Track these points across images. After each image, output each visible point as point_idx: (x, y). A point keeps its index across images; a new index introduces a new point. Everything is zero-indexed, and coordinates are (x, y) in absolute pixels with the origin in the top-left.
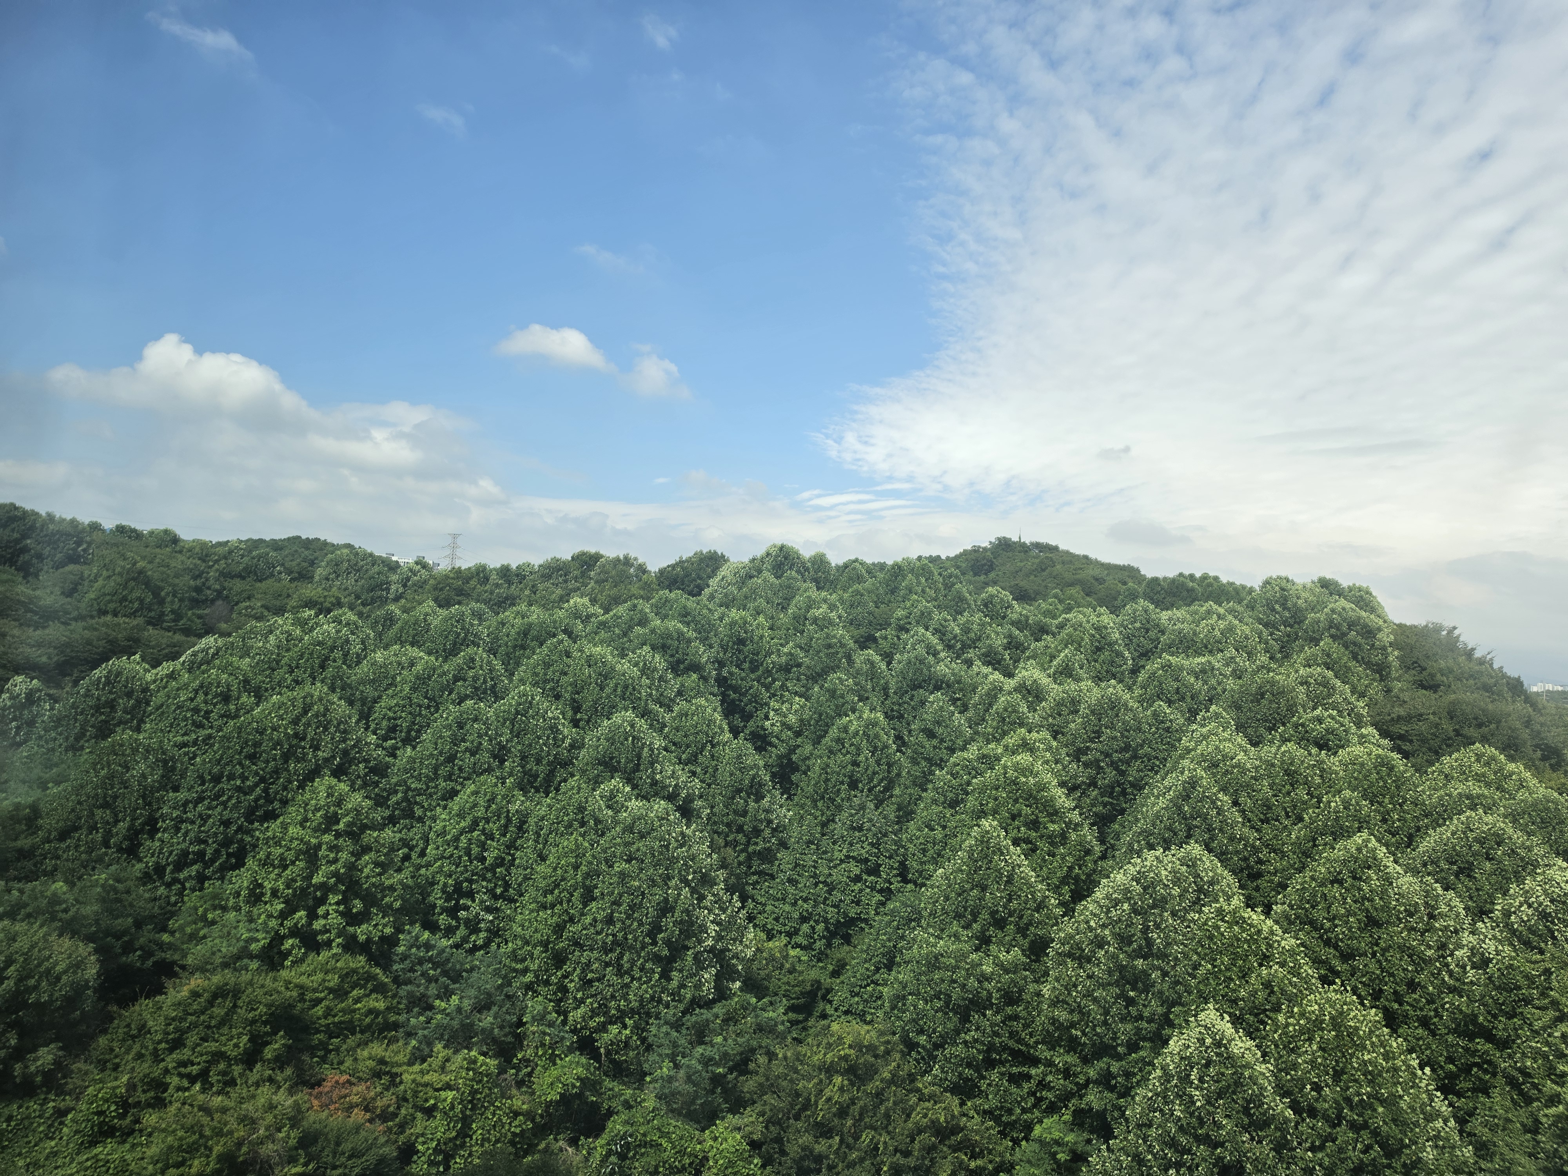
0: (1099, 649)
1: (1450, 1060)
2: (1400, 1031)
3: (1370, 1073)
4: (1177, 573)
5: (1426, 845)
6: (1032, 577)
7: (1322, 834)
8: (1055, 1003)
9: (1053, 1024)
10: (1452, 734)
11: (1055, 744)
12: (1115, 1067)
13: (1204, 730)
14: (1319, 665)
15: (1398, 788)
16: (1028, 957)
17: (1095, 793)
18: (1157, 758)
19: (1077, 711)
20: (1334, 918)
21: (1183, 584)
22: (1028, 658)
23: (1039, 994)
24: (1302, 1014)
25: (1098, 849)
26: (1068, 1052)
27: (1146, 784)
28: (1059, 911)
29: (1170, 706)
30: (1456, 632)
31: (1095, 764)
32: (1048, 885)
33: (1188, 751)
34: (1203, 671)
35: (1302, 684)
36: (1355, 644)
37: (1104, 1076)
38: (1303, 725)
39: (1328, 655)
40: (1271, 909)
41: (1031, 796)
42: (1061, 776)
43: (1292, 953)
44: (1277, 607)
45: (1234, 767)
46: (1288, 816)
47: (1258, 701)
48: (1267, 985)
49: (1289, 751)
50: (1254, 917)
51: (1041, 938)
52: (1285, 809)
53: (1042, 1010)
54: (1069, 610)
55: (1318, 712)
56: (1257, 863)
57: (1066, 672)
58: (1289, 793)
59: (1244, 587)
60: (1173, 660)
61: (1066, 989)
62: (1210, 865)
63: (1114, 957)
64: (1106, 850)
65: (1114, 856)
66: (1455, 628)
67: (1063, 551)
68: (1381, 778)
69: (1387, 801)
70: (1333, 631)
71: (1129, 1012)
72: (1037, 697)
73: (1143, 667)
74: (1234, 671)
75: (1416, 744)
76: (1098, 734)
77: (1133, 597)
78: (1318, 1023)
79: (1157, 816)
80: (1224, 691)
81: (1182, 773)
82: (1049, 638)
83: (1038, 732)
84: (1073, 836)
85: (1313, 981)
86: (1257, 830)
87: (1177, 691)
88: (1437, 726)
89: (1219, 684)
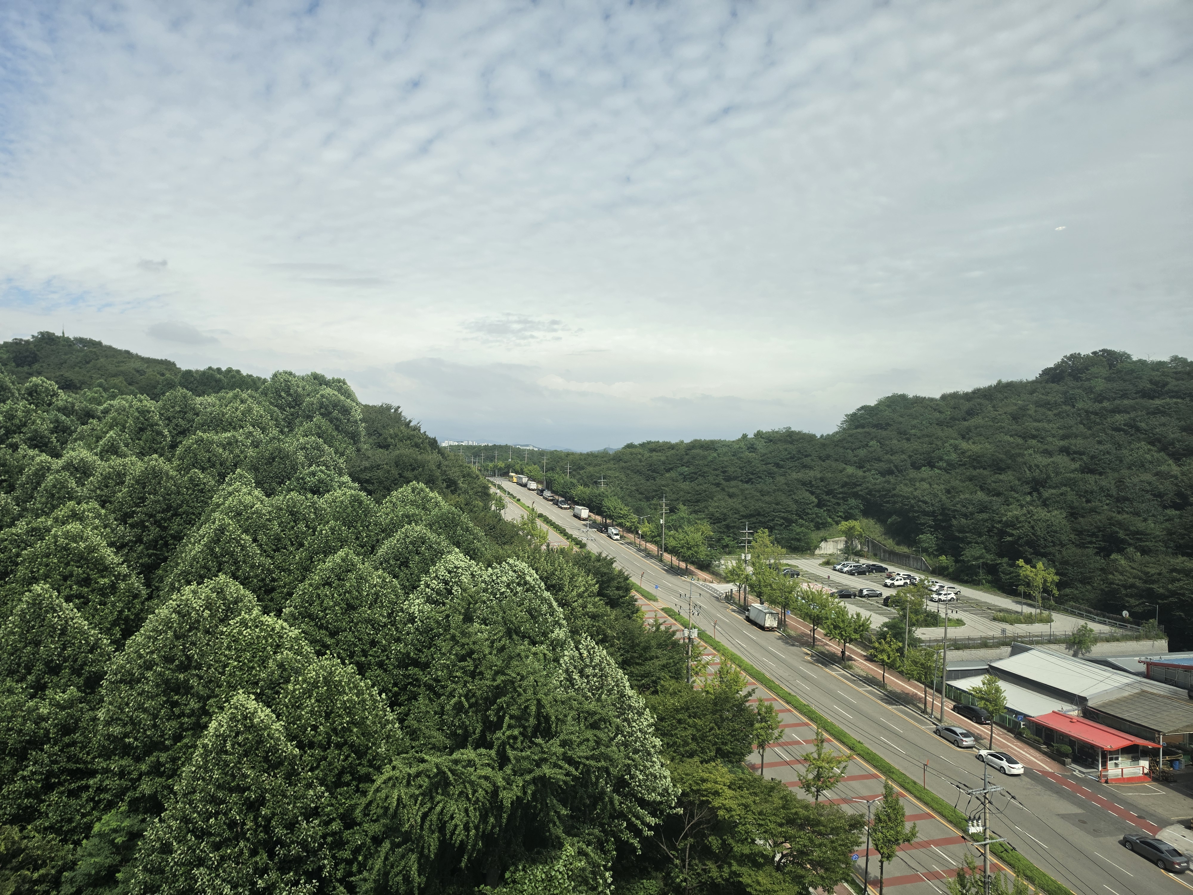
0: (142, 430)
1: (395, 685)
2: (367, 674)
3: (348, 708)
4: (206, 367)
5: (381, 551)
6: (77, 369)
7: (317, 553)
8: (108, 723)
9: (108, 739)
10: (397, 476)
11: (103, 511)
12: (164, 757)
13: (230, 489)
14: (313, 435)
15: (366, 516)
16: (84, 692)
17: (141, 547)
18: (193, 514)
19: (123, 483)
20: (325, 610)
21: (212, 376)
22: (76, 440)
23: (95, 719)
24: (304, 681)
25: (144, 592)
26: (122, 758)
27: (185, 535)
28: (111, 648)
29: (203, 472)
30: (400, 410)
31: (141, 524)
32: (101, 629)
33: (218, 505)
34: (230, 444)
35: (302, 449)
36: (337, 419)
37: (155, 767)
38: (302, 479)
39: (319, 428)
40: (281, 612)
41: (82, 558)
42: (110, 537)
43: (297, 639)
44: (283, 394)
45: (253, 514)
46: (292, 545)
47: (270, 463)
48: (281, 666)
49: (292, 499)
50: (269, 620)
51: (94, 673)
52: (290, 540)
53: (97, 731)
54: (113, 397)
55: (312, 468)
56: (271, 581)
57: (112, 450)
58: (293, 528)
59: (259, 379)
60: (205, 436)
61: (119, 708)
62: (234, 588)
63: (160, 674)
64: (152, 592)
65: (158, 596)
66: (399, 407)
67: (106, 346)
68: (355, 510)
69: (359, 525)
70: (323, 410)
71: (173, 712)
72: (85, 473)
73: (181, 442)
74: (253, 442)
75: (376, 485)
76: (143, 499)
77: (171, 385)
78: (315, 685)
79: (194, 559)
80: (246, 457)
81: (214, 523)
82: (95, 421)
83: (87, 503)
84: (122, 586)
85: (311, 655)
86: (272, 558)
87: (209, 460)
88: (388, 472)
89: (242, 452)
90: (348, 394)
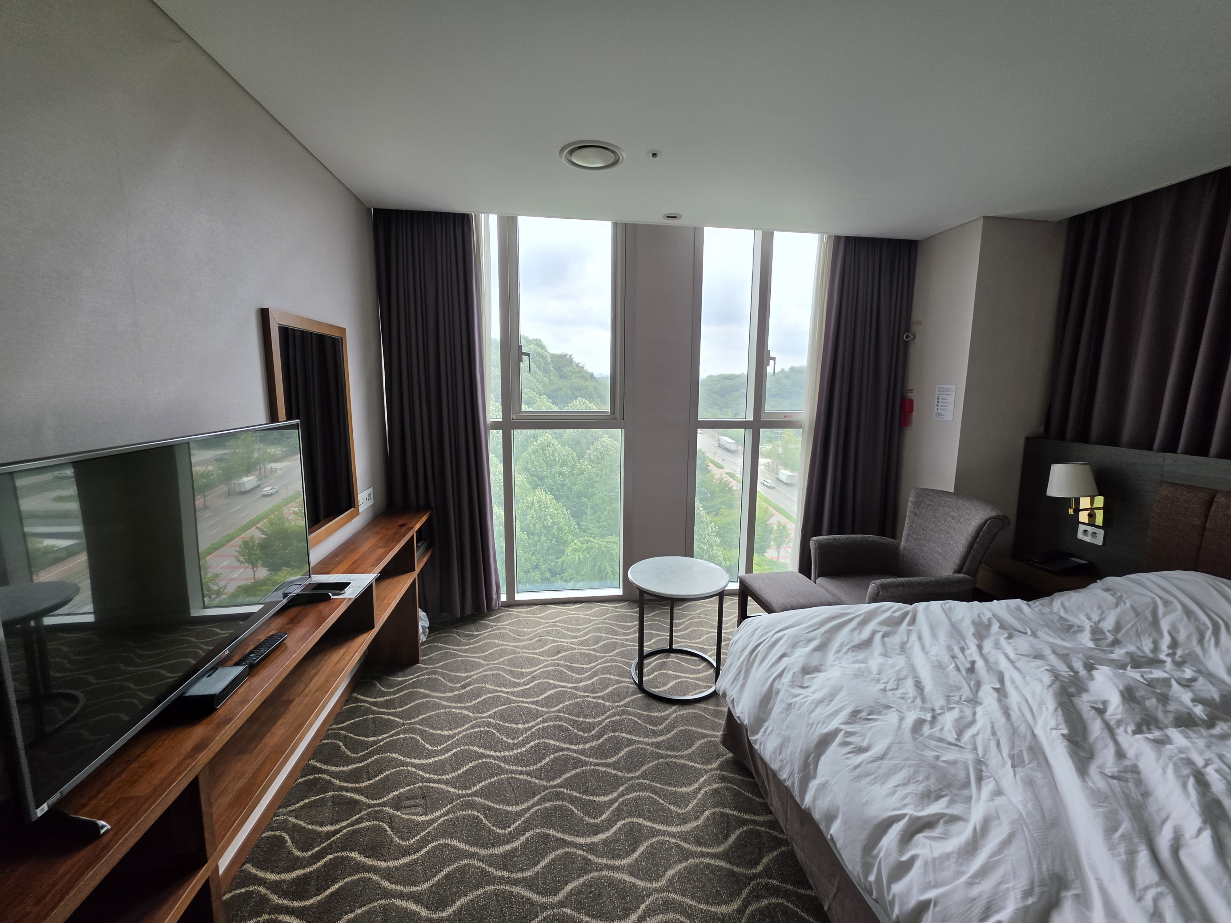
10: (571, 395)
30: (572, 357)
90: (543, 347)
